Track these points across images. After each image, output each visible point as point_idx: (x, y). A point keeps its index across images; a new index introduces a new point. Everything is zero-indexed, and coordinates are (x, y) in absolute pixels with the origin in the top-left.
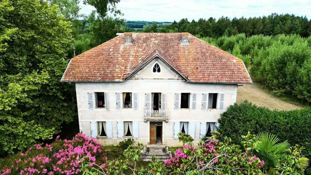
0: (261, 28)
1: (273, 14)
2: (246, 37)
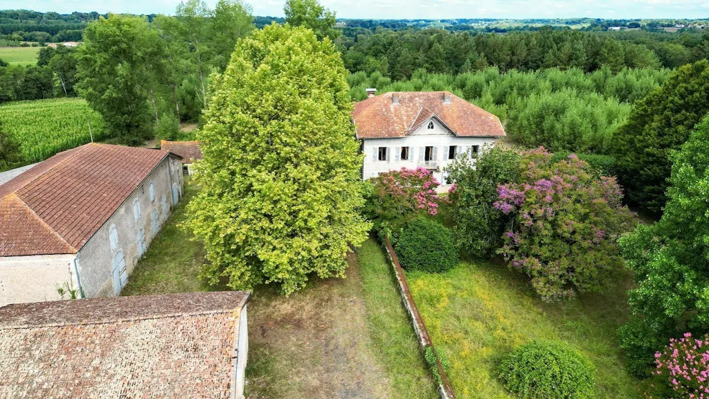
2: (500, 72)
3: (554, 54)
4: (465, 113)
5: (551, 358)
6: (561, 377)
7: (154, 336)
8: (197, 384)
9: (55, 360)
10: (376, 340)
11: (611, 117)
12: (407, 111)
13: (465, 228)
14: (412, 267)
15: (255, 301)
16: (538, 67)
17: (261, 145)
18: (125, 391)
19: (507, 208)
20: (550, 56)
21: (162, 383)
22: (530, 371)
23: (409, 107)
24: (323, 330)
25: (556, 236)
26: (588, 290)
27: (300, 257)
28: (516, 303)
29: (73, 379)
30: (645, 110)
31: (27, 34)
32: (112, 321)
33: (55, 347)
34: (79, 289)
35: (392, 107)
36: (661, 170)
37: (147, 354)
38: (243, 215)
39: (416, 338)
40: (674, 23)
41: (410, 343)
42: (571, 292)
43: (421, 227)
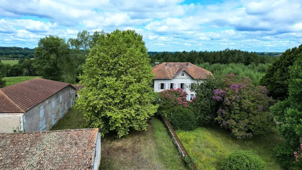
0: (219, 59)
1: (226, 49)
2: (210, 65)
3: (231, 58)
4: (197, 70)
5: (245, 157)
6: (251, 166)
7: (56, 139)
8: (76, 158)
9: (7, 148)
10: (161, 157)
11: (258, 77)
12: (172, 69)
13: (200, 111)
14: (177, 128)
15: (105, 142)
16: (225, 63)
17: (110, 67)
18: (40, 161)
19: (219, 98)
20: (230, 59)
21: (58, 157)
22: (235, 164)
23: (173, 68)
24: (136, 152)
25: (241, 110)
26: (258, 133)
27: (126, 117)
28: (225, 142)
29: (15, 156)
30: (273, 68)
31: (15, 55)
32: (37, 132)
33: (9, 142)
34: (23, 130)
35: (166, 68)
36: (283, 90)
37: (52, 146)
38: (101, 96)
39: (180, 154)
40: (278, 54)
41: (177, 157)
42: (250, 134)
43: (180, 111)
